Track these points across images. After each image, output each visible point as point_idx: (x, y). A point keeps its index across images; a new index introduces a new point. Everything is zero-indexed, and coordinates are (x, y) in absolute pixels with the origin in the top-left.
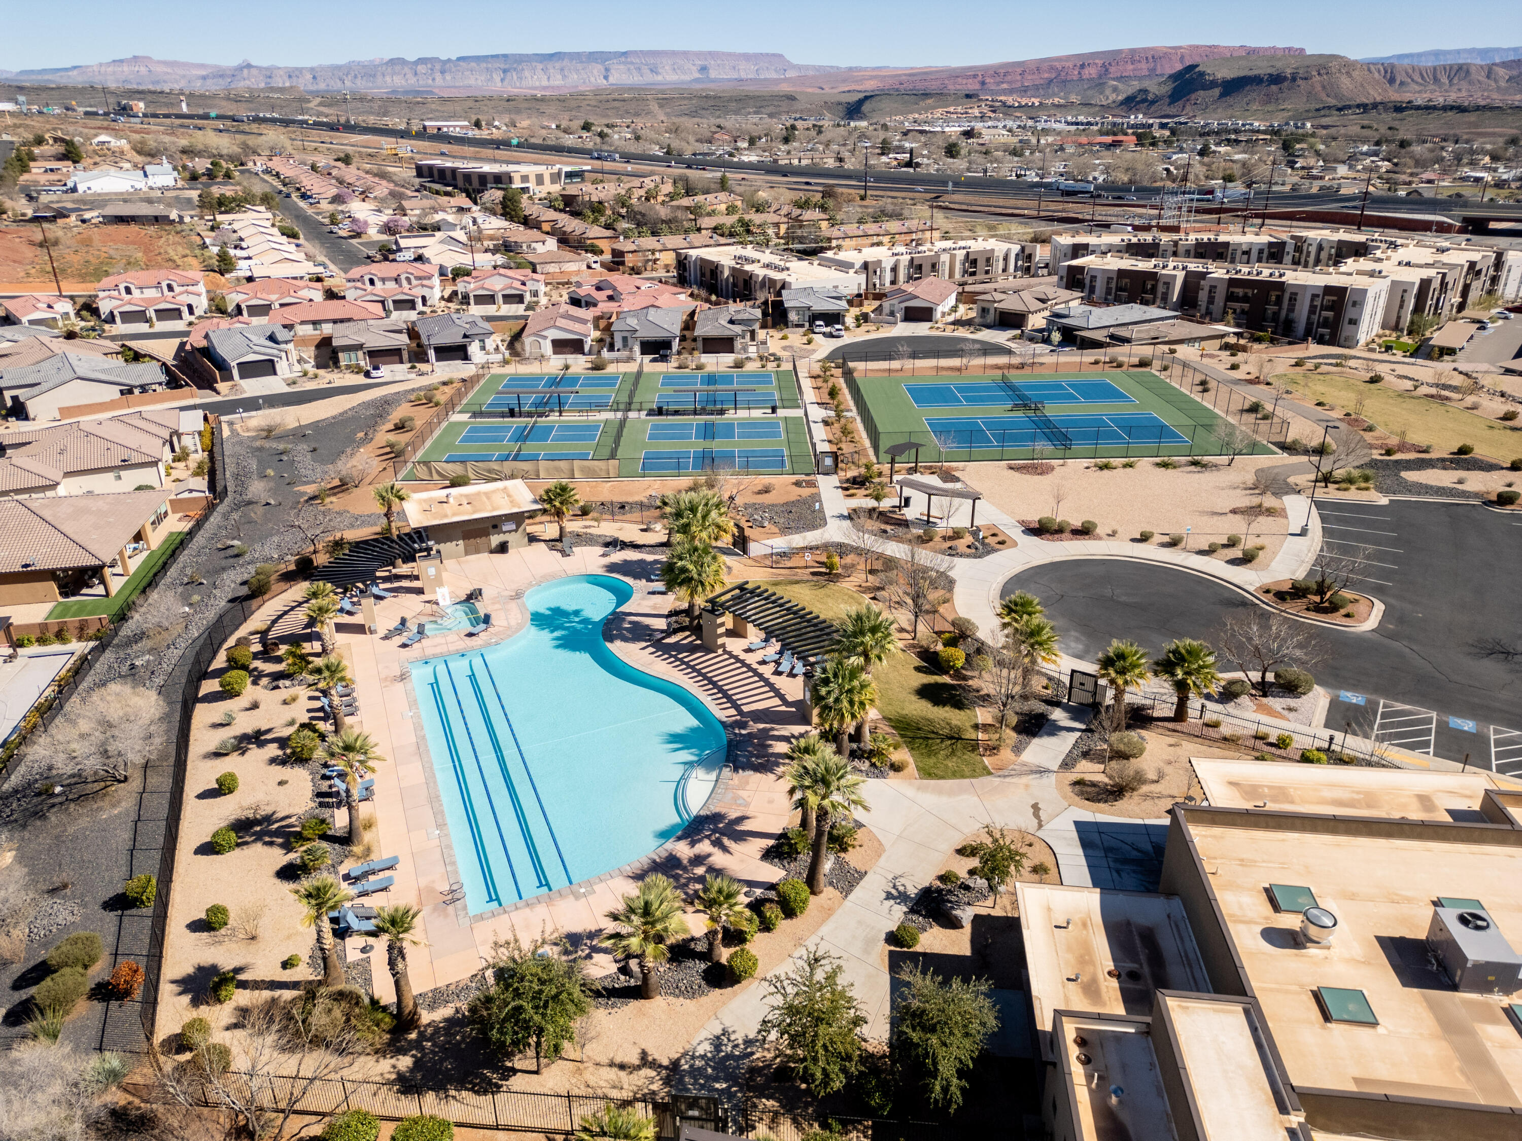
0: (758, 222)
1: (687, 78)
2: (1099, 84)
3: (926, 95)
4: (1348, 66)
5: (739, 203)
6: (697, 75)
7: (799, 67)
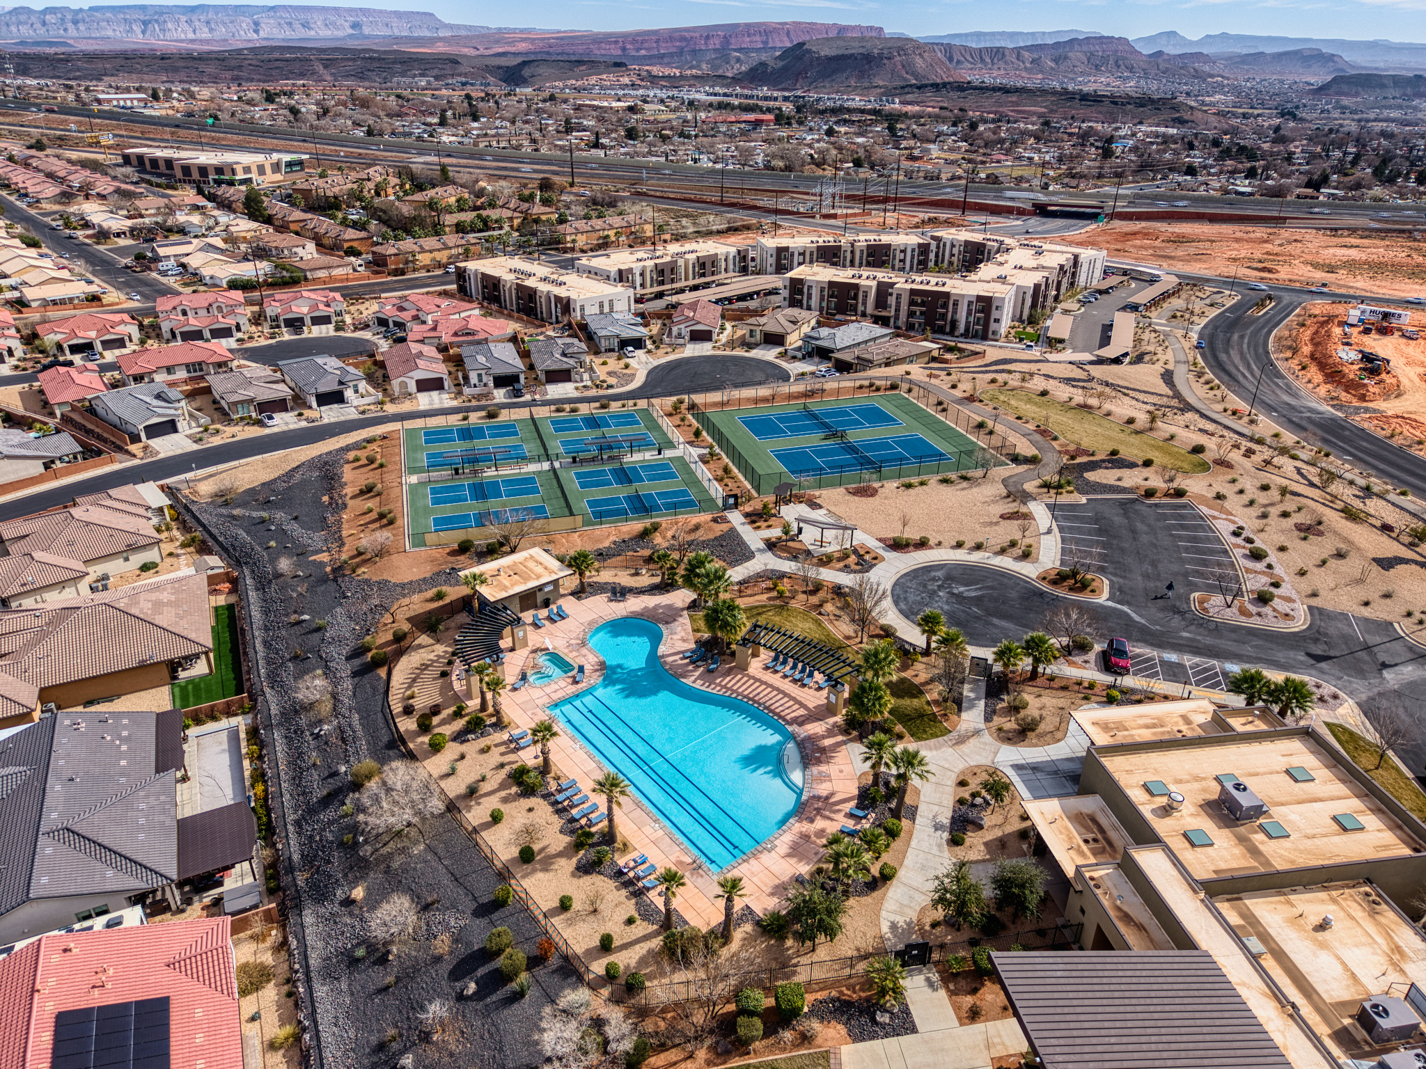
0: (494, 217)
1: (340, 34)
2: (723, 54)
3: (580, 62)
4: (919, 47)
5: (467, 196)
6: (351, 31)
7: (451, 27)
